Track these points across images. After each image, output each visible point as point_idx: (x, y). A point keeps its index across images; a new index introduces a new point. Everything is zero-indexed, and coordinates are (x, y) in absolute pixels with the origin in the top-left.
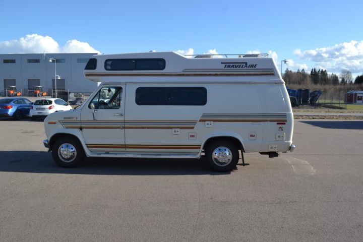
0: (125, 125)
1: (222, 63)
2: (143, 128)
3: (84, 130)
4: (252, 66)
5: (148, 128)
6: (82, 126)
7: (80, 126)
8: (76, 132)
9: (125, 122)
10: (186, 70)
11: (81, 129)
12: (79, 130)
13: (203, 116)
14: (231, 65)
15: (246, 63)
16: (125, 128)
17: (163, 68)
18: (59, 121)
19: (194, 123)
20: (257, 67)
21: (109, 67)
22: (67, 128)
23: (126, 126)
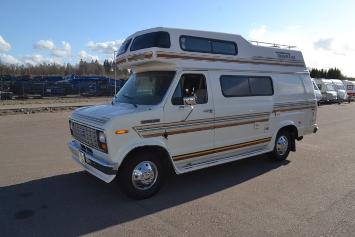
0: (214, 124)
1: (277, 52)
2: (232, 125)
3: (169, 137)
4: (293, 57)
5: (236, 124)
6: (168, 131)
7: (163, 131)
8: (160, 142)
9: (214, 120)
10: (255, 58)
11: (166, 135)
12: (162, 137)
13: (275, 106)
14: (282, 54)
15: (289, 54)
16: (215, 127)
17: (236, 53)
18: (133, 128)
19: (268, 114)
20: (296, 59)
21: (184, 47)
22: (146, 136)
23: (217, 124)
